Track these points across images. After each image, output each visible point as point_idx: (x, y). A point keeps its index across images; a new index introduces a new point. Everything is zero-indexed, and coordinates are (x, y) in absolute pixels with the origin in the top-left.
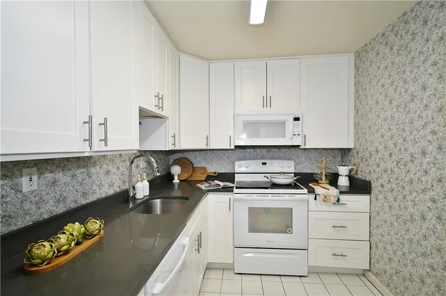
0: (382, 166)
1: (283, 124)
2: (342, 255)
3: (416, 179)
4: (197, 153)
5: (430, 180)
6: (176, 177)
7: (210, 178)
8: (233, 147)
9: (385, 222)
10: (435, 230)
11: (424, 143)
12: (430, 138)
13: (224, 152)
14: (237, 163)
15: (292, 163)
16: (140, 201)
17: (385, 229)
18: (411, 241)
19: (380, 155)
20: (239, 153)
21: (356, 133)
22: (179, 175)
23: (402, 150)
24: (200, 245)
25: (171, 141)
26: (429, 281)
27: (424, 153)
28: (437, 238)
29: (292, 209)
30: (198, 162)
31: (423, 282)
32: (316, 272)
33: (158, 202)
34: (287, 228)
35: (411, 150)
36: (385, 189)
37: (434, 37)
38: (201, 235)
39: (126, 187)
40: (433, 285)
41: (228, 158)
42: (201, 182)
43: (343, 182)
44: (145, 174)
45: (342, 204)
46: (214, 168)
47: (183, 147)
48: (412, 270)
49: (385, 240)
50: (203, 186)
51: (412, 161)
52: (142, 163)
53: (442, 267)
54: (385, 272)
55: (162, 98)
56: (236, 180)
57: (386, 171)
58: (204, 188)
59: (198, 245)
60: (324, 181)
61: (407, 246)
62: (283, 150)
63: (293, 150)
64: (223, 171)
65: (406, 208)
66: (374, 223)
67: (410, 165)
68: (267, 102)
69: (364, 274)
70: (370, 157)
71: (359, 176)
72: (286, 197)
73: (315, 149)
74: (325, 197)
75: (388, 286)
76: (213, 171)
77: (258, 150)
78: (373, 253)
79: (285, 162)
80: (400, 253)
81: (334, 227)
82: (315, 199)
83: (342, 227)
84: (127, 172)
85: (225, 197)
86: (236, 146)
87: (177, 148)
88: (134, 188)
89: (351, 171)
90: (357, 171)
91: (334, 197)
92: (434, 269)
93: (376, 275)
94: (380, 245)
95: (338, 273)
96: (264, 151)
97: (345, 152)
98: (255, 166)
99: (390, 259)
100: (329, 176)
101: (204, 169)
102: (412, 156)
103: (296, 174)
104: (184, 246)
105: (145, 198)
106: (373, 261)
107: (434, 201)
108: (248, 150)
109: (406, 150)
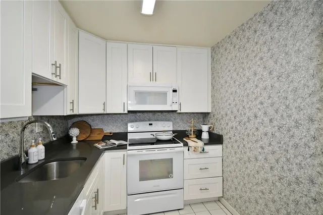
0: (230, 125)
1: (165, 94)
2: (206, 189)
3: (251, 134)
4: (95, 117)
5: (259, 134)
6: (74, 139)
7: (107, 138)
8: (126, 112)
9: (232, 163)
10: (263, 167)
11: (255, 110)
12: (259, 106)
13: (119, 116)
14: (129, 125)
15: (171, 123)
16: (33, 166)
17: (232, 167)
18: (249, 175)
19: (228, 118)
20: (131, 116)
21: (213, 102)
22: (77, 137)
23: (242, 114)
24: (97, 201)
25: (70, 107)
26: (260, 201)
27: (256, 117)
28: (265, 172)
29: (172, 159)
30: (96, 124)
31: (257, 202)
32: (189, 204)
33: (54, 165)
34: (169, 174)
35: (248, 114)
36: (232, 140)
37: (261, 42)
38: (98, 192)
39: (17, 154)
40: (263, 204)
41: (122, 120)
42: (98, 141)
43: (205, 136)
44: (40, 139)
45: (206, 152)
46: (109, 129)
47: (82, 112)
48: (250, 195)
49: (233, 175)
50: (100, 146)
51: (249, 121)
52: (37, 128)
53: (269, 192)
54: (233, 197)
55: (60, 67)
56: (129, 138)
57: (232, 128)
58: (101, 148)
59: (95, 201)
60: (193, 136)
61: (246, 178)
62: (165, 114)
63: (171, 114)
64: (117, 131)
65: (245, 153)
66: (225, 164)
67: (247, 124)
68: (153, 77)
69: (219, 200)
70: (222, 118)
71: (215, 132)
72: (168, 150)
73: (186, 113)
74: (195, 148)
75: (235, 207)
76: (109, 131)
77: (146, 114)
78: (225, 184)
79: (166, 123)
80: (242, 183)
81: (201, 169)
82: (189, 150)
83: (206, 168)
84: (18, 138)
85: (119, 154)
86: (128, 111)
87: (76, 113)
88: (27, 153)
89: (210, 128)
90: (213, 128)
91: (201, 147)
92: (263, 193)
93: (227, 200)
94: (229, 179)
95: (203, 202)
96: (151, 114)
97: (205, 115)
98: (143, 126)
99: (236, 188)
100: (196, 132)
101: (102, 130)
102: (248, 118)
103: (174, 132)
104: (81, 210)
105: (40, 163)
106: (225, 190)
107: (262, 148)
108: (138, 114)
109: (245, 114)
